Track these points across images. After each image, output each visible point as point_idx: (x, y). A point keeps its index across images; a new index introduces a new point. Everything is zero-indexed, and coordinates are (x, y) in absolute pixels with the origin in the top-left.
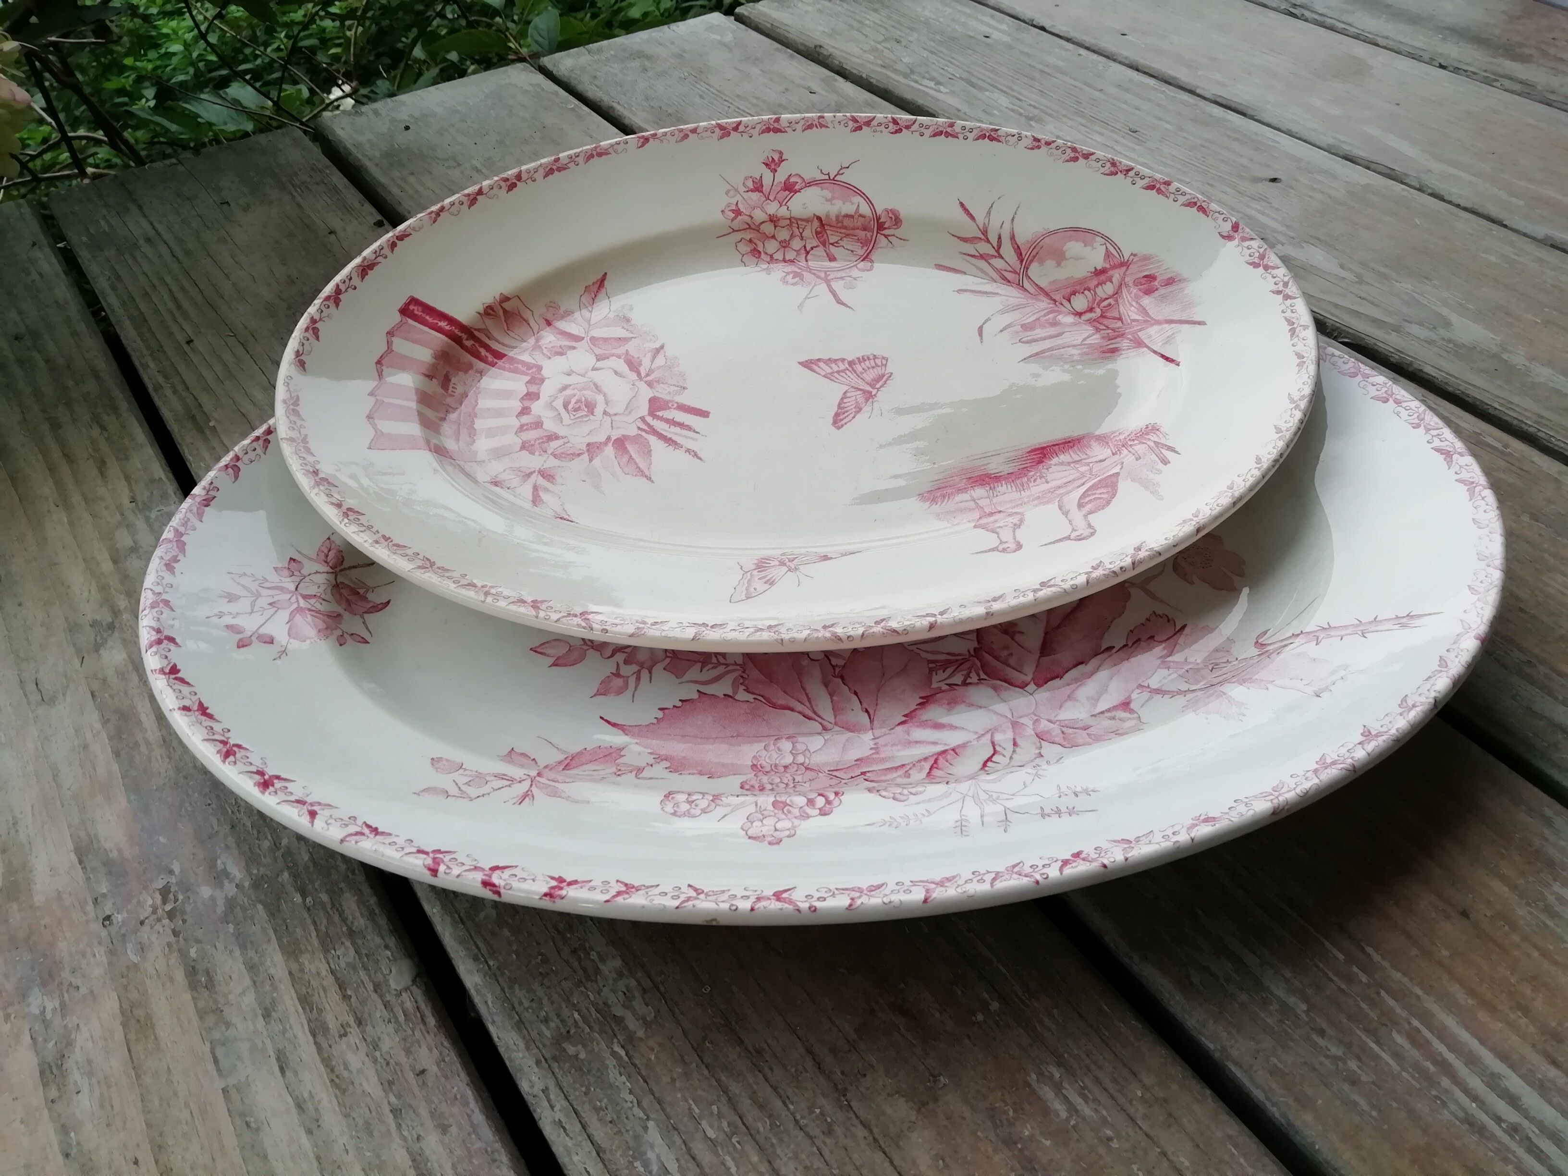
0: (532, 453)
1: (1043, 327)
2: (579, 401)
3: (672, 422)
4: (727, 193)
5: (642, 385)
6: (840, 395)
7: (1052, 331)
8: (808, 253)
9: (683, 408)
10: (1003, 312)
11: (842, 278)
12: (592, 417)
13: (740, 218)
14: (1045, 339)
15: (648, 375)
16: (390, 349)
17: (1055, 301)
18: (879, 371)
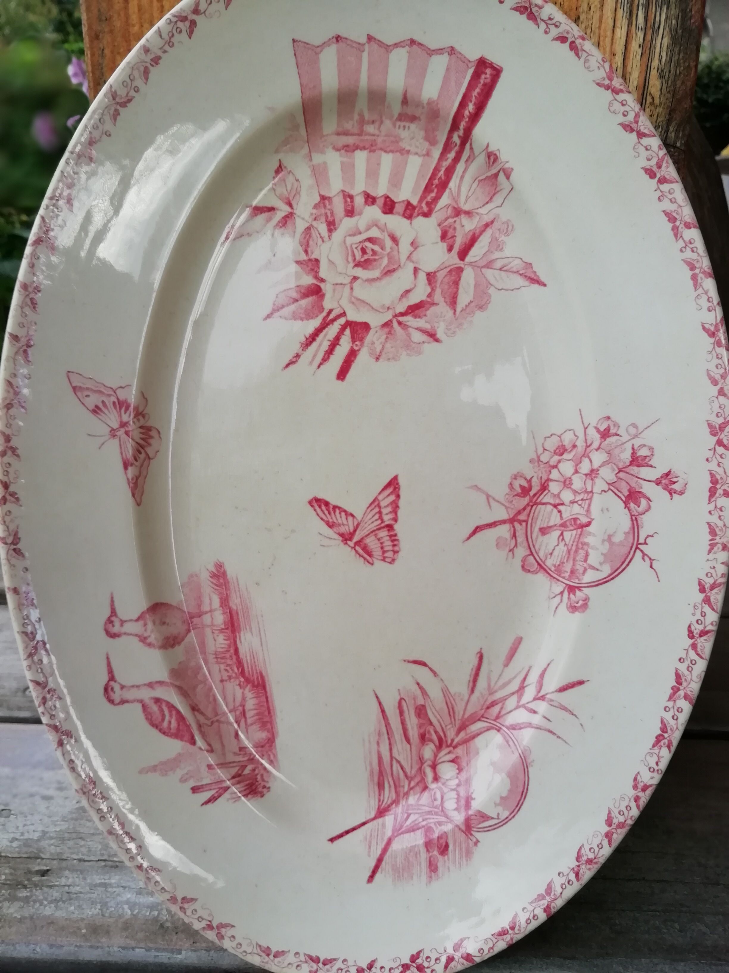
0: (316, 206)
1: (420, 726)
2: (374, 252)
3: (335, 343)
4: (634, 425)
5: (388, 316)
6: (350, 510)
7: (414, 733)
8: (555, 506)
9: (352, 355)
10: (445, 692)
11: (514, 536)
12: (352, 265)
13: (598, 436)
14: (403, 723)
15: (400, 323)
16: (431, 52)
17: (455, 747)
18: (377, 553)
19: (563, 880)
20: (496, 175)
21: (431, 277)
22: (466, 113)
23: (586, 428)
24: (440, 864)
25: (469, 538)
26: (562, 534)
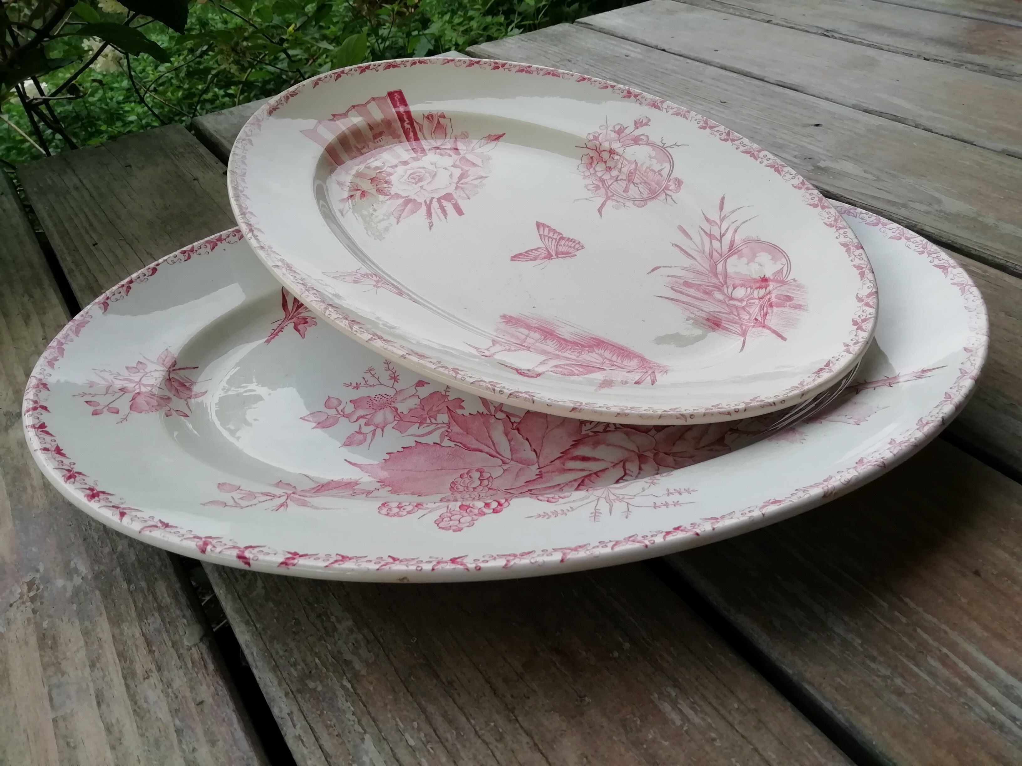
1: (698, 290)
2: (419, 176)
3: (442, 208)
4: (601, 126)
5: (453, 186)
7: (700, 295)
9: (456, 205)
10: (685, 269)
11: (617, 201)
12: (414, 185)
13: (595, 142)
15: (462, 184)
16: (365, 105)
17: (726, 283)
18: (571, 250)
20: (439, 122)
23: (587, 147)
24: (798, 303)
25: (601, 216)
26: (634, 183)
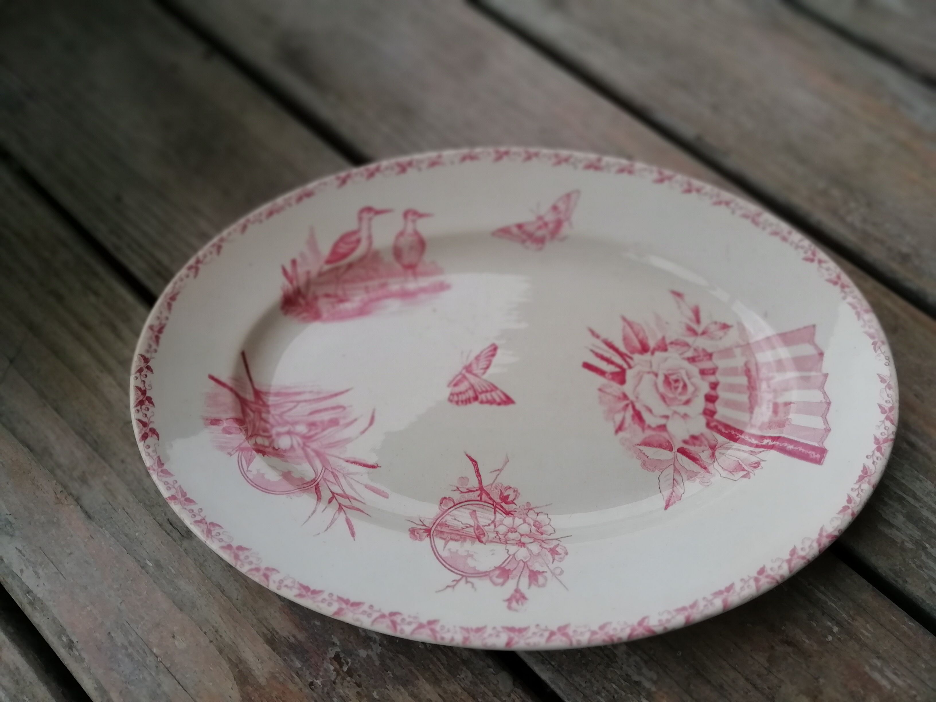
0: (704, 350)
1: (322, 422)
2: (676, 388)
3: (609, 361)
4: (562, 572)
5: (631, 397)
7: (317, 418)
8: (493, 522)
9: (601, 372)
10: (347, 440)
11: (470, 491)
12: (666, 373)
13: (552, 546)
14: (326, 410)
15: (627, 405)
16: (824, 417)
17: (303, 449)
18: (457, 389)
19: (196, 511)
20: (744, 470)
21: (663, 428)
22: (786, 444)
23: (557, 539)
24: (216, 427)
25: (467, 456)
26: (471, 526)
